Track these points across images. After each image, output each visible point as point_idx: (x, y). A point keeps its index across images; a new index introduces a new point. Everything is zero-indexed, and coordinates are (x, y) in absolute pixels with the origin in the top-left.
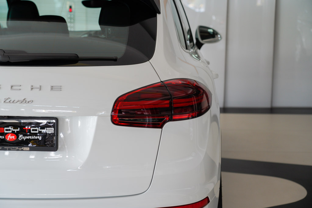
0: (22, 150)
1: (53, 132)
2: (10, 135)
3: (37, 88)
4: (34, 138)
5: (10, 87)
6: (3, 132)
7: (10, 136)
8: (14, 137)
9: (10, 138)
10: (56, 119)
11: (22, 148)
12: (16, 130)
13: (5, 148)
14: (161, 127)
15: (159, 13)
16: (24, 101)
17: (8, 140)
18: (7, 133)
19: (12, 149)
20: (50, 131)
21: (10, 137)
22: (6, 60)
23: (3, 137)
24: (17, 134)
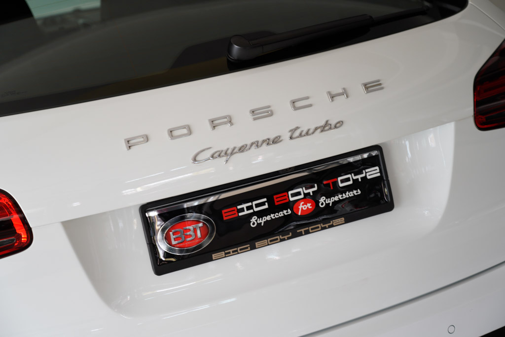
0: (331, 226)
1: (379, 174)
2: (303, 203)
3: (342, 94)
4: (347, 196)
5: (289, 105)
6: (287, 201)
7: (303, 205)
8: (310, 204)
9: (304, 209)
10: (377, 147)
11: (331, 223)
12: (311, 191)
13: (298, 231)
17: (299, 214)
18: (295, 202)
19: (312, 229)
20: (372, 173)
21: (303, 207)
22: (257, 52)
23: (289, 210)
24: (314, 198)
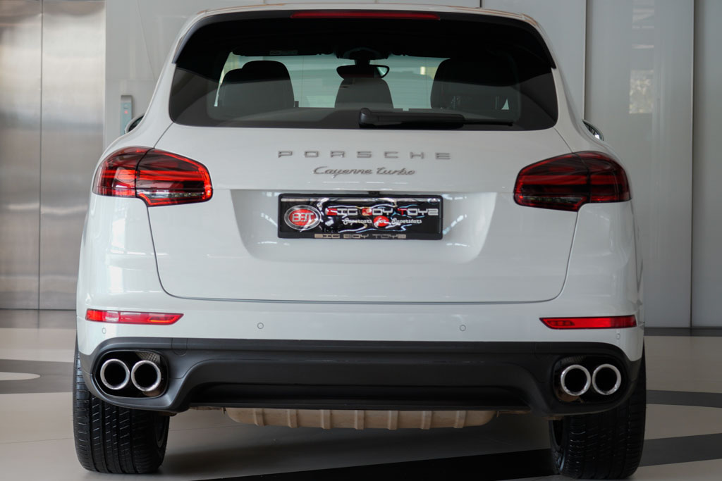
0: (396, 238)
1: (437, 214)
3: (420, 156)
4: (412, 222)
5: (382, 154)
10: (440, 197)
11: (397, 236)
12: (388, 212)
13: (373, 235)
14: (577, 210)
15: (555, 67)
16: (402, 172)
18: (376, 216)
19: (383, 236)
20: (433, 212)
23: (371, 221)
